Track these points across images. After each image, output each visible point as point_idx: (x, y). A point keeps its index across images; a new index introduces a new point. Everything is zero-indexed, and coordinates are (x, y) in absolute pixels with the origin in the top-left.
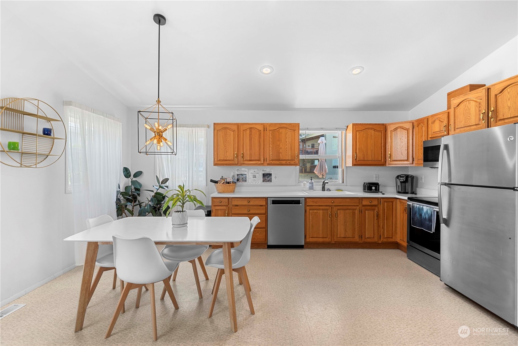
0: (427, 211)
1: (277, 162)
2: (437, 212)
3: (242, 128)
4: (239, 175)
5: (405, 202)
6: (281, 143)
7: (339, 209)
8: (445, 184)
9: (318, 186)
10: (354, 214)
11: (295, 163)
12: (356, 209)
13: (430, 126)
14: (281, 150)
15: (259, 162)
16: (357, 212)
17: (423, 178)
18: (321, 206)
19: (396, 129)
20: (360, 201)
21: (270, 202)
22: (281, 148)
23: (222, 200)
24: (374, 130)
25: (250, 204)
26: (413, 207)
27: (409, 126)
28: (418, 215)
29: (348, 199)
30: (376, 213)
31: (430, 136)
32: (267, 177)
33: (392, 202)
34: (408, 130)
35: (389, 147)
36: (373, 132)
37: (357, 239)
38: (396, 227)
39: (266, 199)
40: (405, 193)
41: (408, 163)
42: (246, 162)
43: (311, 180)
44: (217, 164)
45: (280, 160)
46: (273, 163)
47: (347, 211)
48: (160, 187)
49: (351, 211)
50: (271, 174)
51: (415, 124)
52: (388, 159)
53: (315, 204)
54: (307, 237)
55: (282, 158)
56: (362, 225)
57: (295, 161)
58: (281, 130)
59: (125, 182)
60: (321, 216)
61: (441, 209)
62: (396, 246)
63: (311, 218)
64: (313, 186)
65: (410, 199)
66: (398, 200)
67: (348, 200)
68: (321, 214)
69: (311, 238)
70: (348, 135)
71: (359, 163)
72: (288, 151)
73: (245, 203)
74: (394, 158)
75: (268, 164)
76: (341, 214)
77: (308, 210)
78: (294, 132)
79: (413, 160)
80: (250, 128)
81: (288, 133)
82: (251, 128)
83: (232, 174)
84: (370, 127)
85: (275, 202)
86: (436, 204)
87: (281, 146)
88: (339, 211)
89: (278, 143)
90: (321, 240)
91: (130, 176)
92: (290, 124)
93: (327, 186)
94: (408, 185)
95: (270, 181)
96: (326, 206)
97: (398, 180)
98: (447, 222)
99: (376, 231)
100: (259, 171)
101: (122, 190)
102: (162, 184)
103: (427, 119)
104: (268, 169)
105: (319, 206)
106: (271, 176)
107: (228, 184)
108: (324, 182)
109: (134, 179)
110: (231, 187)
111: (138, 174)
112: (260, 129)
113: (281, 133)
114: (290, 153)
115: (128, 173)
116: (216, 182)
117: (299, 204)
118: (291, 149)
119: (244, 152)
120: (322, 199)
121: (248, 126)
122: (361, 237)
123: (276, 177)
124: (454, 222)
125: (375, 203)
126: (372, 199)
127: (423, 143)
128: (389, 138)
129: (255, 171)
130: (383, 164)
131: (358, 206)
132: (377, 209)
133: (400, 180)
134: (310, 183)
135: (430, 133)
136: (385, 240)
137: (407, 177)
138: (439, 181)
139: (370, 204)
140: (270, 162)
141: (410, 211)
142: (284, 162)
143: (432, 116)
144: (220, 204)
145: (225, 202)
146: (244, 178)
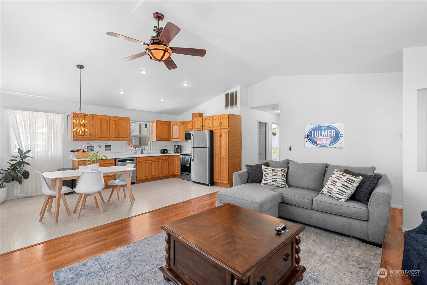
0: (187, 158)
1: (118, 139)
2: (190, 158)
3: (95, 118)
4: (88, 147)
5: (179, 156)
8: (192, 148)
9: (139, 152)
10: (159, 163)
13: (187, 125)
14: (120, 132)
15: (107, 139)
16: (160, 162)
17: (184, 146)
18: (144, 161)
19: (174, 125)
20: (161, 157)
21: (117, 160)
22: (120, 131)
24: (166, 124)
25: (105, 163)
26: (182, 157)
27: (179, 124)
28: (184, 160)
30: (167, 162)
31: (187, 129)
32: (108, 147)
33: (174, 157)
34: (179, 125)
35: (172, 132)
36: (165, 125)
37: (160, 175)
38: (175, 168)
39: (115, 160)
40: (178, 153)
41: (179, 140)
42: (98, 139)
43: (135, 148)
44: (76, 140)
45: (119, 138)
47: (156, 163)
49: (158, 162)
50: (111, 146)
51: (182, 123)
52: (171, 138)
53: (141, 160)
54: (137, 177)
55: (120, 136)
56: (162, 169)
57: (128, 138)
58: (120, 121)
60: (144, 166)
61: (191, 157)
62: (175, 176)
63: (139, 168)
64: (136, 152)
65: (181, 155)
66: (176, 156)
67: (156, 157)
68: (144, 165)
69: (139, 178)
70: (153, 125)
71: (160, 139)
72: (124, 132)
73: (102, 162)
74: (174, 137)
75: (112, 140)
76: (153, 164)
77: (137, 164)
79: (181, 139)
80: (100, 118)
81: (124, 122)
84: (164, 122)
85: (120, 161)
86: (190, 155)
87: (120, 129)
88: (152, 163)
89: (118, 128)
90: (144, 178)
92: (125, 118)
93: (143, 152)
94: (179, 149)
95: (110, 150)
96: (146, 161)
97: (175, 147)
98: (193, 160)
99: (168, 171)
100: (104, 144)
103: (186, 122)
104: (108, 143)
105: (143, 161)
107: (84, 153)
108: (142, 149)
112: (107, 119)
113: (120, 123)
114: (125, 134)
116: (74, 152)
117: (133, 161)
118: (126, 132)
119: (96, 132)
120: (145, 158)
121: (99, 116)
122: (162, 174)
123: (114, 148)
124: (195, 160)
125: (167, 158)
126: (166, 156)
127: (185, 132)
128: (172, 128)
129: (100, 144)
130: (169, 140)
131: (160, 160)
132: (168, 160)
133: (176, 147)
134: (135, 150)
135: (187, 128)
136: (171, 174)
137: (179, 146)
138: (191, 147)
139: (165, 158)
140: (114, 138)
141: (181, 160)
142: (122, 139)
143: (188, 121)
146: (92, 149)
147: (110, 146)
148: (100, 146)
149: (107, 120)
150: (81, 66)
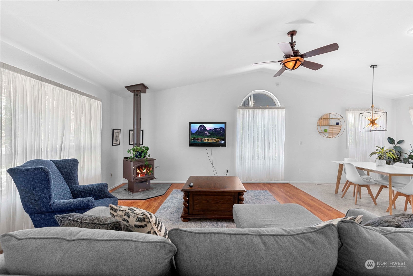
91: (394, 143)
109: (397, 145)
111: (400, 142)
115: (392, 141)
150: (373, 66)
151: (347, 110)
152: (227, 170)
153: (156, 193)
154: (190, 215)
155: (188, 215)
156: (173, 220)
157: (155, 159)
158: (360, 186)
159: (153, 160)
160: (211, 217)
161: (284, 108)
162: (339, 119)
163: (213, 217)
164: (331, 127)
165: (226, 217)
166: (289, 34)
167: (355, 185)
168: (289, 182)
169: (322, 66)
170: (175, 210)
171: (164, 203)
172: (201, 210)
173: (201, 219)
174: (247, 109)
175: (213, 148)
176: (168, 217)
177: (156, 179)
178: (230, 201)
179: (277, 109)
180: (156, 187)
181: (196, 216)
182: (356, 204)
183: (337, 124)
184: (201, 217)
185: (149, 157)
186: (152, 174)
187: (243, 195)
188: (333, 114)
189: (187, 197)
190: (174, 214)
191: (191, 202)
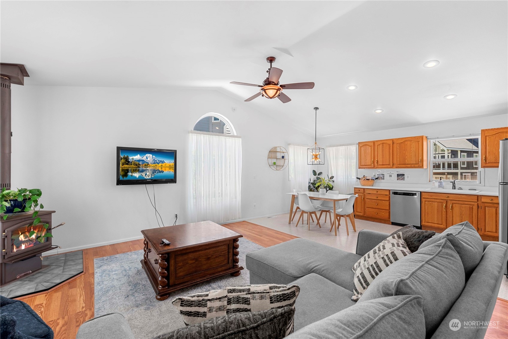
1: (404, 166)
3: (377, 144)
6: (407, 152)
7: (454, 203)
9: (448, 185)
10: (471, 209)
11: (419, 166)
12: (474, 205)
14: (406, 157)
15: (389, 166)
16: (475, 207)
18: (437, 199)
20: (480, 198)
21: (391, 193)
22: (407, 156)
23: (359, 189)
25: (378, 193)
29: (465, 196)
32: (401, 176)
39: (389, 190)
42: (379, 166)
43: (441, 179)
44: (361, 168)
46: (400, 166)
47: (463, 206)
48: (329, 181)
49: (468, 206)
53: (430, 197)
54: (423, 221)
55: (407, 162)
56: (481, 219)
58: (406, 143)
59: (313, 178)
60: (436, 207)
68: (436, 205)
69: (427, 222)
71: (488, 165)
72: (412, 157)
73: (375, 192)
75: (397, 167)
76: (456, 206)
77: (423, 201)
78: (418, 143)
81: (412, 144)
82: (383, 143)
83: (374, 174)
85: (395, 193)
87: (407, 154)
89: (404, 152)
90: (436, 225)
91: (316, 175)
92: (415, 137)
95: (403, 179)
96: (442, 199)
100: (395, 172)
101: (312, 181)
102: (330, 179)
104: (401, 171)
105: (435, 199)
106: (404, 176)
107: (368, 181)
109: (318, 176)
110: (370, 182)
111: (320, 174)
112: (389, 143)
113: (406, 145)
114: (414, 159)
115: (315, 173)
116: (359, 179)
119: (378, 159)
120: (437, 194)
121: (381, 142)
123: (408, 177)
125: (497, 201)
129: (390, 172)
131: (476, 202)
134: (439, 182)
140: (398, 166)
142: (409, 166)
144: (359, 192)
145: (362, 191)
146: (382, 177)
147: (403, 175)
148: (391, 174)
149: (389, 145)
150: (316, 108)
151: (289, 144)
152: (176, 215)
153: (63, 272)
154: (172, 286)
155: (169, 288)
156: (141, 305)
157: (54, 212)
158: (311, 213)
159: (49, 214)
160: (202, 280)
161: (240, 138)
162: (284, 153)
163: (205, 279)
164: (278, 160)
165: (221, 274)
166: (268, 59)
167: (307, 213)
168: (244, 219)
169: (290, 100)
170: (129, 289)
171: (96, 284)
172: (187, 275)
173: (189, 287)
174: (202, 135)
175: (156, 186)
176: (128, 303)
177: (57, 247)
178: (224, 252)
179: (234, 138)
180: (53, 263)
181: (182, 285)
182: (309, 230)
183: (283, 157)
184: (189, 284)
185: (41, 210)
186: (48, 239)
187: (237, 241)
188: (280, 147)
189: (165, 262)
190: (133, 295)
191: (172, 268)
